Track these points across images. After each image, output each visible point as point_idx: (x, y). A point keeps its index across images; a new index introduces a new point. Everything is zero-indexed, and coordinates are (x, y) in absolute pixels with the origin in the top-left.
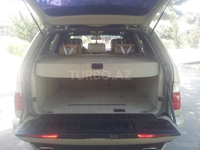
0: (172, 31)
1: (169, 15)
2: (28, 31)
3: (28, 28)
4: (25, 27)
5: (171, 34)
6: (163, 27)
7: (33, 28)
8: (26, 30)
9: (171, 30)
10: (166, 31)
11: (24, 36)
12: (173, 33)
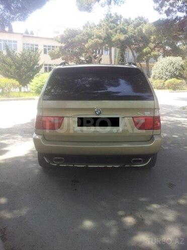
0: (184, 70)
1: (181, 50)
2: (16, 68)
3: (15, 65)
4: (13, 64)
5: (183, 72)
6: (174, 64)
7: (22, 64)
8: (14, 67)
9: (183, 68)
10: (177, 69)
11: (11, 74)
12: (185, 71)
